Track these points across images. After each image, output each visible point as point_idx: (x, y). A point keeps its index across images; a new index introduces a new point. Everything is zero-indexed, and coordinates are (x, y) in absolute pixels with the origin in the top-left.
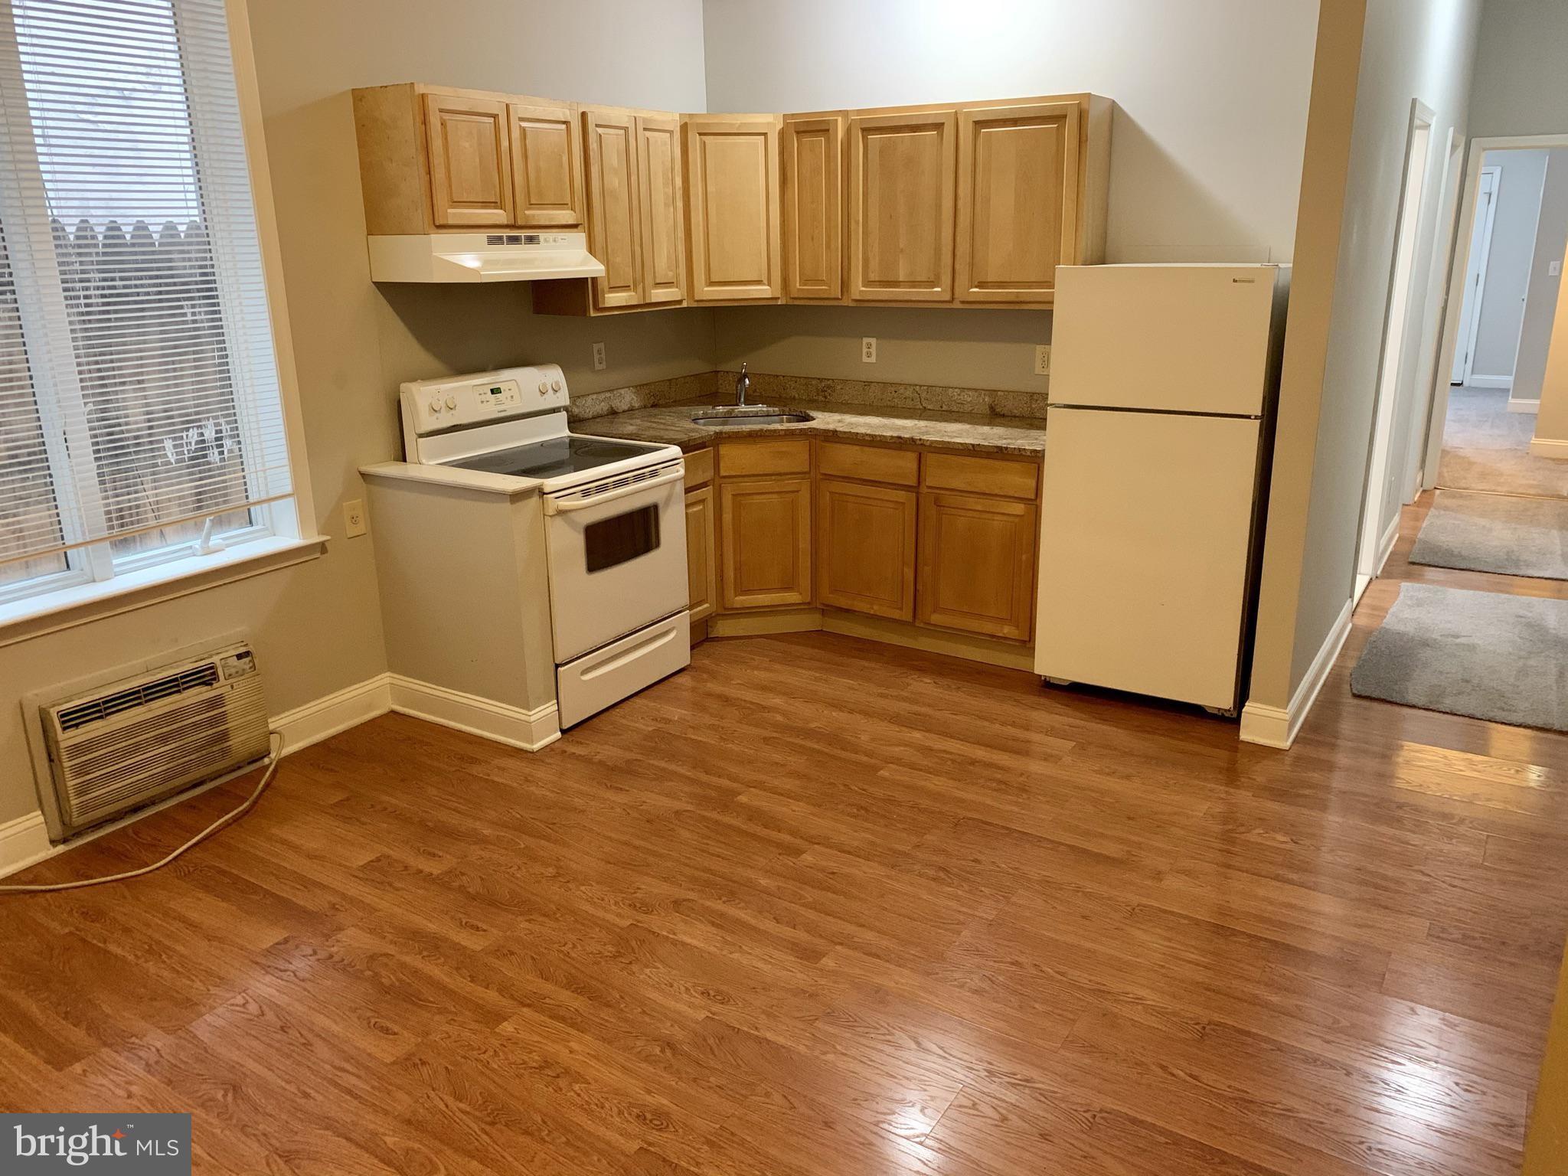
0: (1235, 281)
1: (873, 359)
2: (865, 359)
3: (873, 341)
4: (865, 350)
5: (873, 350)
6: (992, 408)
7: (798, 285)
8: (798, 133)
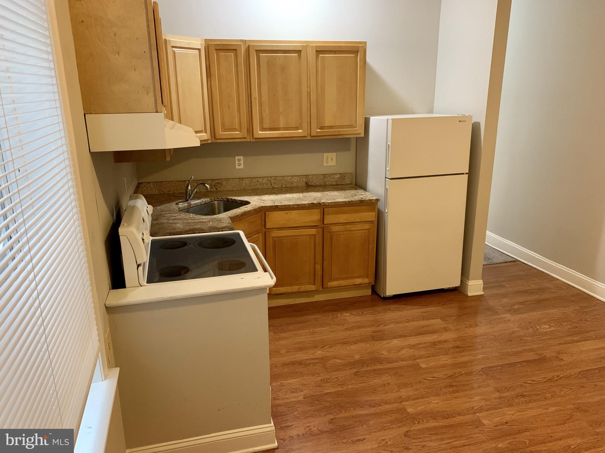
0: (460, 121)
1: (242, 167)
2: (237, 167)
3: (242, 158)
4: (237, 162)
5: (242, 162)
6: (306, 183)
7: (221, 132)
8: (216, 50)
